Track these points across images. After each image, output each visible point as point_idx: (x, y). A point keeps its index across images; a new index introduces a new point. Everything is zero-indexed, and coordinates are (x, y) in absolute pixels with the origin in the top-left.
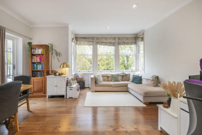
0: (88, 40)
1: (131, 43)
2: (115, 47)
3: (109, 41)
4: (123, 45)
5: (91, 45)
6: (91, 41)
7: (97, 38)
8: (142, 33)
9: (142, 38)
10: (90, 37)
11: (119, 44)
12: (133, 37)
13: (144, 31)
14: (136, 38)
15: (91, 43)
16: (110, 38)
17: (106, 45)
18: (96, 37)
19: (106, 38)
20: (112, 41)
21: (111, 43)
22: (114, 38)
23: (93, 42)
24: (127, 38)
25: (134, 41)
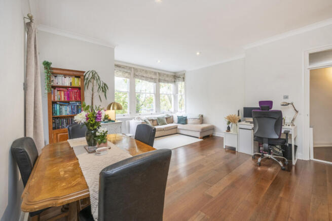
0: (123, 69)
1: (171, 82)
2: (155, 84)
3: (150, 76)
4: (164, 82)
5: (127, 77)
6: (127, 72)
7: (136, 70)
8: (183, 73)
9: (184, 78)
10: (126, 66)
11: (160, 81)
12: (172, 75)
13: (185, 71)
14: (176, 77)
15: (127, 75)
16: (151, 72)
17: (146, 80)
18: (134, 68)
19: (146, 72)
20: (154, 77)
21: (152, 79)
22: (155, 73)
23: (130, 74)
24: (167, 76)
25: (173, 80)
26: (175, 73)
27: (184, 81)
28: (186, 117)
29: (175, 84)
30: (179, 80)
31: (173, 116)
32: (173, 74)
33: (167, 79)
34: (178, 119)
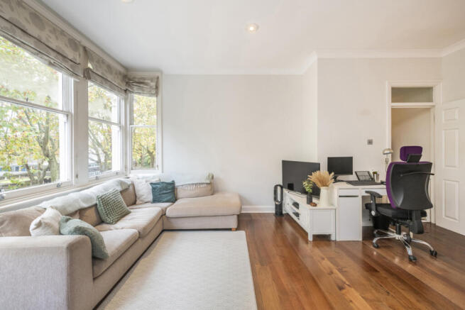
3: (54, 43)
9: (156, 88)
13: (161, 72)
14: (130, 81)
16: (56, 31)
22: (74, 44)
25: (122, 86)
26: (127, 69)
27: (157, 94)
28: (173, 183)
29: (126, 100)
30: (142, 89)
31: (133, 185)
32: (122, 70)
33: (110, 77)
34: (154, 189)
